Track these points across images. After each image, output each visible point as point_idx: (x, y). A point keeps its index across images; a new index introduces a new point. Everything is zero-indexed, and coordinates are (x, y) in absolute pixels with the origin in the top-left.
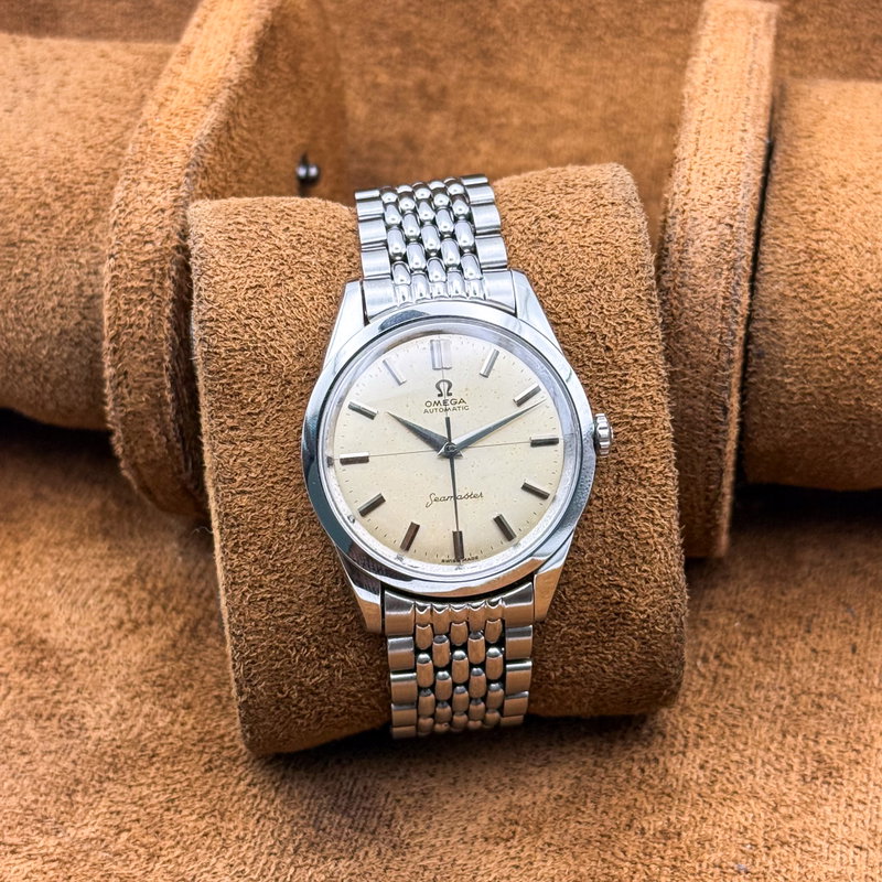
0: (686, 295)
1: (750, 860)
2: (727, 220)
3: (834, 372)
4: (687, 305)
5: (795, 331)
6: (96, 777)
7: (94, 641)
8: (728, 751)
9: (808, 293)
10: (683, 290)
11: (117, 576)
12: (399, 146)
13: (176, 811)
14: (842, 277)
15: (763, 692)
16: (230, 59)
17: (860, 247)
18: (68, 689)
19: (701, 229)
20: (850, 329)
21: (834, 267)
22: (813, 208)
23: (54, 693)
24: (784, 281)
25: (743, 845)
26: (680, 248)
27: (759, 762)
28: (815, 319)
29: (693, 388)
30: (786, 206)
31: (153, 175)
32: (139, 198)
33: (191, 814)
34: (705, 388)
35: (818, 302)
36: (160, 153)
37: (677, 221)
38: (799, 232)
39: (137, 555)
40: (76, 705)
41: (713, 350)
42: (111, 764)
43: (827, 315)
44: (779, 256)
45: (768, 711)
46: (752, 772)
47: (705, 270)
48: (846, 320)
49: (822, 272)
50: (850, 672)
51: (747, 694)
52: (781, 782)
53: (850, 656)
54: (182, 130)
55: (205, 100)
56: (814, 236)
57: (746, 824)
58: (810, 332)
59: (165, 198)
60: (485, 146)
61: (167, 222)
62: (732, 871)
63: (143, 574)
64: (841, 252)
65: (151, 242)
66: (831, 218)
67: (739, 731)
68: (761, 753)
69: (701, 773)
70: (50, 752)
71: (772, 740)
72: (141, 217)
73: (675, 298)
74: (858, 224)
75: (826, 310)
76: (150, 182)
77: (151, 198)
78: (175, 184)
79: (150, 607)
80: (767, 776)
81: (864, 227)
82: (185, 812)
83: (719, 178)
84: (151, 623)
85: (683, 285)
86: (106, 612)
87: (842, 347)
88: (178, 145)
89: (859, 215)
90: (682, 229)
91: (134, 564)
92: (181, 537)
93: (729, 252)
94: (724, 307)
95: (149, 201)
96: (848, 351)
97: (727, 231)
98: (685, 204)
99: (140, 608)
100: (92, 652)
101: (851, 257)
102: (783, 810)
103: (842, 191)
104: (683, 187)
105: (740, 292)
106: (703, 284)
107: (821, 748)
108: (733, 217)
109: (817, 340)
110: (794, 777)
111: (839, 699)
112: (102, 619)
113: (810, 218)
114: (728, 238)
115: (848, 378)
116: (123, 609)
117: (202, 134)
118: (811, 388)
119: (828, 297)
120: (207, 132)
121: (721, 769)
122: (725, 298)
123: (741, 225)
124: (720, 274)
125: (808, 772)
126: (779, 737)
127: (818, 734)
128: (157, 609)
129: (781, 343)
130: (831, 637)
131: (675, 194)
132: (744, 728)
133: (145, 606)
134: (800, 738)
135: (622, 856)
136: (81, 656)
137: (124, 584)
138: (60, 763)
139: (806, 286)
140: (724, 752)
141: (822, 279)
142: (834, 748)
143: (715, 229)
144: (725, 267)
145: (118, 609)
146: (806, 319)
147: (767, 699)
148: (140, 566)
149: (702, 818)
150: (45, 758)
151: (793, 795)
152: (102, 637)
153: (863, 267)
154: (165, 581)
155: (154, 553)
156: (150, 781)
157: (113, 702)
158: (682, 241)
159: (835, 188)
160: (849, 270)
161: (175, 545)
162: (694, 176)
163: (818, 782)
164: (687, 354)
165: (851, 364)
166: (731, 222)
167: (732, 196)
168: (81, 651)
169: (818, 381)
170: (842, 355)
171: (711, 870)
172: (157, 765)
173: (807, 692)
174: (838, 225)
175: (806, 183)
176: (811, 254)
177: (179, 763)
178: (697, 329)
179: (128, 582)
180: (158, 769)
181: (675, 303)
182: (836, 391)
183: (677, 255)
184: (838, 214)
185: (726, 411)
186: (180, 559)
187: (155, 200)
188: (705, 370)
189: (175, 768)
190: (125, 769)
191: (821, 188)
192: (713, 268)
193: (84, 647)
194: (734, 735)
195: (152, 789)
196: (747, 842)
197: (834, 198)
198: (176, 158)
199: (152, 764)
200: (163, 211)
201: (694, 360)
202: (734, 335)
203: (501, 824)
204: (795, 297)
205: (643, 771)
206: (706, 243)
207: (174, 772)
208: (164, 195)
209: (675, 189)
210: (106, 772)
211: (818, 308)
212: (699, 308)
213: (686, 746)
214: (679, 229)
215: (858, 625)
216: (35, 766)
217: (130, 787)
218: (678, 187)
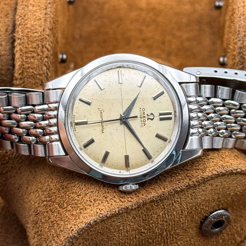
61: (43, 23)
65: (37, 32)
72: (31, 21)
76: (33, 6)
77: (35, 13)
78: (45, 8)
95: (34, 15)
98: (244, 11)
104: (242, 4)
131: (239, 7)
187: (37, 14)
209: (239, 5)
214: (242, 22)
218: (240, 4)
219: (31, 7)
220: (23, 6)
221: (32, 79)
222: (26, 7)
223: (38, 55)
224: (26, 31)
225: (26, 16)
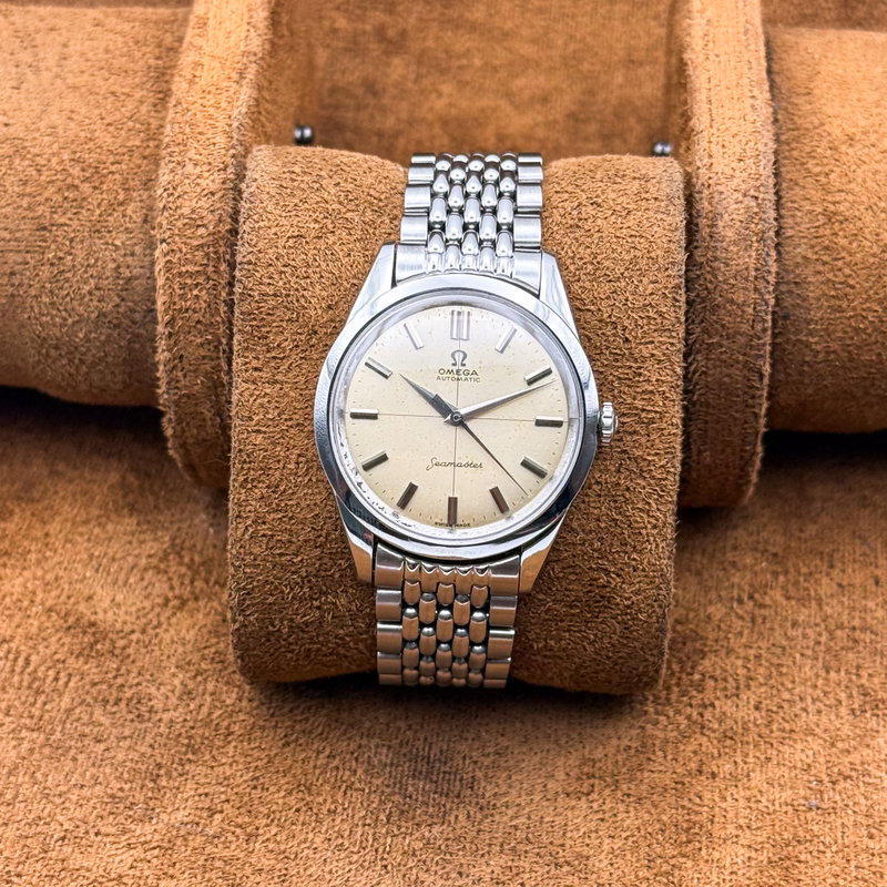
0: (719, 269)
1: (818, 796)
2: (752, 192)
3: (857, 330)
4: (721, 279)
5: (819, 292)
6: (177, 760)
7: (144, 621)
8: (778, 690)
9: (829, 255)
10: (716, 264)
11: (152, 552)
12: (360, 91)
13: (263, 789)
14: (861, 239)
15: (800, 630)
17: (875, 207)
18: (129, 672)
19: (728, 203)
20: (871, 288)
21: (851, 228)
22: (826, 169)
23: (115, 677)
24: (806, 244)
25: (810, 782)
26: (710, 222)
27: (809, 700)
28: (837, 280)
29: (730, 358)
30: (798, 167)
33: (279, 791)
34: (741, 358)
35: (840, 263)
37: (704, 195)
38: (816, 195)
39: (167, 529)
40: (140, 687)
41: (748, 320)
42: (188, 746)
43: (850, 276)
44: (798, 220)
45: (808, 648)
46: (805, 710)
47: (735, 243)
48: (867, 280)
49: (841, 233)
50: (877, 605)
51: (786, 634)
52: (833, 717)
53: (874, 588)
56: (829, 198)
57: (809, 761)
58: (833, 293)
60: (446, 88)
62: (804, 808)
63: (178, 548)
64: (857, 213)
66: (844, 180)
67: (784, 670)
68: (810, 690)
69: (757, 714)
70: (125, 738)
71: (817, 676)
73: (708, 272)
74: (870, 184)
75: (847, 271)
79: (192, 582)
80: (819, 712)
81: (876, 187)
82: (272, 789)
83: (738, 149)
84: (196, 599)
85: (716, 259)
86: (149, 590)
87: (864, 306)
89: (870, 175)
90: (710, 203)
91: (167, 539)
92: (207, 507)
93: (757, 224)
94: (756, 278)
96: (869, 309)
97: (753, 204)
98: (710, 178)
99: (182, 584)
100: (144, 631)
101: (868, 217)
102: (840, 745)
103: (850, 151)
104: (706, 161)
105: (770, 263)
106: (735, 256)
107: (864, 681)
108: (757, 189)
109: (839, 300)
110: (843, 711)
111: (872, 632)
112: (147, 597)
113: (823, 179)
114: (756, 210)
115: (870, 335)
116: (166, 586)
118: (835, 346)
119: (848, 259)
121: (775, 709)
122: (757, 269)
123: (766, 196)
124: (751, 246)
125: (856, 706)
126: (823, 673)
127: (858, 667)
128: (199, 584)
129: (805, 304)
130: (854, 571)
131: (699, 168)
132: (788, 666)
133: (187, 581)
134: (843, 673)
135: (698, 801)
136: (134, 637)
137: (161, 560)
138: (137, 748)
139: (827, 248)
140: (775, 692)
141: (843, 242)
142: (876, 680)
143: (741, 202)
144: (754, 239)
145: (161, 587)
146: (829, 280)
147: (805, 636)
148: (173, 539)
149: (766, 758)
150: (121, 744)
151: (846, 730)
152: (150, 616)
153: (879, 227)
154: (201, 553)
155: (185, 526)
156: (231, 760)
157: (177, 682)
158: (711, 215)
159: (843, 148)
160: (866, 230)
161: (203, 516)
162: (715, 149)
163: (868, 715)
164: (723, 326)
165: (873, 322)
166: (756, 194)
167: (754, 167)
168: (133, 632)
169: (841, 339)
170: (864, 314)
171: (784, 808)
172: (234, 744)
173: (841, 627)
174: (852, 186)
175: (814, 143)
176: (830, 217)
177: (255, 739)
178: (732, 302)
179: (165, 558)
180: (236, 747)
181: (709, 277)
182: (858, 347)
183: (707, 230)
184: (851, 175)
185: (761, 376)
186: (211, 530)
188: (742, 340)
189: (252, 746)
190: (203, 750)
191: (831, 148)
192: (742, 239)
193: (136, 627)
194: (781, 674)
195: (234, 767)
196: (812, 778)
197: (844, 158)
199: (229, 742)
201: (730, 331)
202: (767, 304)
203: (579, 779)
204: (817, 260)
205: (702, 715)
206: (734, 216)
207: (252, 749)
209: (698, 163)
210: (186, 753)
211: (840, 270)
212: (732, 281)
213: (738, 688)
214: (706, 204)
215: (876, 557)
216: (113, 754)
217: (212, 767)
218: (701, 160)
220: (171, 166)
221: (195, 336)
223: (208, 278)
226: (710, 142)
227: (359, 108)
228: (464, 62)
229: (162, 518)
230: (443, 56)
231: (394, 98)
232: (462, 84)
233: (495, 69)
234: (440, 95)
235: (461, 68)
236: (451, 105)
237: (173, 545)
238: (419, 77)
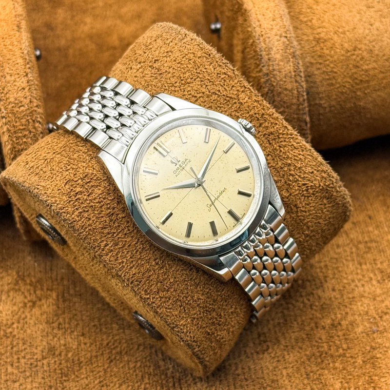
0: (276, 75)
1: (376, 325)
2: (284, 35)
3: (342, 93)
4: (278, 79)
5: (320, 78)
6: (58, 382)
7: (16, 317)
8: (341, 280)
9: (321, 59)
10: (275, 72)
11: (9, 282)
12: (44, 30)
13: (107, 386)
14: (335, 49)
15: (341, 249)
16: (14, 4)
17: (337, 32)
18: (18, 344)
19: (274, 42)
20: (345, 71)
21: (329, 44)
22: (310, 18)
23: (12, 348)
24: (309, 56)
25: (369, 319)
26: (267, 53)
27: (357, 281)
28: (328, 71)
29: (290, 117)
30: (296, 20)
31: (11, 72)
32: (9, 85)
33: (115, 385)
34: (295, 116)
35: (328, 62)
36: (8, 59)
37: (261, 40)
38: (309, 31)
39: (13, 268)
40: (26, 350)
41: (295, 97)
42: (62, 374)
43: (333, 68)
44: (303, 45)
45: (348, 256)
46: (356, 286)
47: (281, 60)
48: (342, 68)
49: (325, 48)
50: (373, 228)
51: (335, 252)
52: (370, 286)
53: (369, 221)
54: (13, 45)
55: (16, 28)
56: (315, 32)
57: (366, 309)
58: (327, 77)
59: (22, 82)
60: (88, 20)
61: (28, 94)
62: (371, 333)
63: (22, 277)
64: (330, 37)
65: (23, 106)
66: (320, 22)
67: (340, 269)
68: (355, 276)
69: (334, 293)
70: (28, 377)
71: (357, 268)
72: (13, 94)
73: (272, 77)
74: (333, 22)
75: (332, 65)
76: (11, 76)
77: (15, 83)
78: (25, 74)
79: (35, 292)
80: (363, 285)
81: (336, 23)
82: (112, 385)
83: (271, 15)
84: (40, 300)
85: (274, 70)
86: (14, 301)
87: (343, 81)
88: (16, 53)
89: (331, 17)
90: (265, 44)
91: (14, 273)
92: (30, 253)
93: (290, 50)
94: (295, 76)
95: (15, 85)
96: (346, 82)
97: (285, 40)
98: (262, 32)
99: (30, 294)
100: (19, 322)
101: (335, 38)
102: (378, 299)
103: (318, 8)
104: (257, 23)
105: (300, 67)
106: (283, 67)
107: (379, 266)
108: (286, 32)
109: (331, 80)
110: (374, 282)
111: (375, 242)
112: (15, 304)
113: (309, 23)
114: (288, 43)
115: (349, 95)
116: (22, 297)
117: (26, 46)
118: (333, 103)
119: (331, 59)
120: (27, 44)
121: (342, 288)
122: (295, 71)
123: (290, 35)
124: (289, 61)
125: (379, 278)
126: (359, 266)
127: (374, 260)
128: (38, 292)
129: (316, 85)
130: (357, 215)
131: (255, 28)
132: (341, 267)
133: (32, 292)
134: (368, 264)
135: (320, 341)
136: (15, 326)
137: (15, 285)
138: (36, 380)
139: (320, 56)
140: (339, 281)
141: (327, 52)
142: (385, 264)
143: (280, 40)
144: (290, 57)
145: (19, 298)
146: (324, 72)
147: (345, 251)
148: (18, 273)
149: (345, 313)
150: (27, 380)
151: (379, 291)
152: (19, 313)
153: (342, 41)
154: (35, 276)
155: (22, 264)
156: (86, 375)
157: (44, 343)
158: (267, 49)
159: (315, 7)
160: (336, 44)
161: (29, 258)
162: (260, 17)
163: (386, 281)
164: (284, 102)
165: (349, 88)
166: (286, 35)
167: (281, 22)
168: (13, 323)
169: (335, 99)
170: (344, 85)
171: (361, 335)
172: (84, 367)
173: (360, 242)
174: (324, 24)
175: (300, 7)
176: (318, 41)
177: (95, 362)
178: (286, 89)
179: (17, 283)
180: (86, 368)
181: (273, 79)
182: (344, 102)
183: (267, 57)
184: (322, 19)
185: (306, 123)
186: (36, 264)
187: (18, 84)
188: (295, 107)
189: (94, 366)
190: (70, 373)
191: (309, 8)
192: (285, 59)
193: (14, 321)
194: (339, 272)
195: (89, 379)
196: (370, 317)
197: (316, 12)
198: (18, 61)
199: (82, 367)
200: (24, 89)
201: (288, 104)
202: (303, 87)
203: (260, 344)
204: (317, 63)
205: (309, 300)
206: (278, 48)
207: (94, 368)
208: (21, 81)
210: (62, 377)
211: (328, 65)
212: (284, 79)
213: (321, 283)
214: (263, 44)
215: (365, 206)
216: (24, 386)
217: (78, 381)
218: (255, 24)
219: (8, 78)
222: (3, 78)
224: (10, 106)
225: (6, 89)
226: (256, 14)
227: (45, 38)
228: (94, 5)
229: (9, 264)
230: (83, 4)
231: (62, 30)
232: (95, 17)
233: (111, 6)
234: (85, 24)
235: (93, 8)
236: (92, 28)
237: (19, 276)
238: (73, 17)
